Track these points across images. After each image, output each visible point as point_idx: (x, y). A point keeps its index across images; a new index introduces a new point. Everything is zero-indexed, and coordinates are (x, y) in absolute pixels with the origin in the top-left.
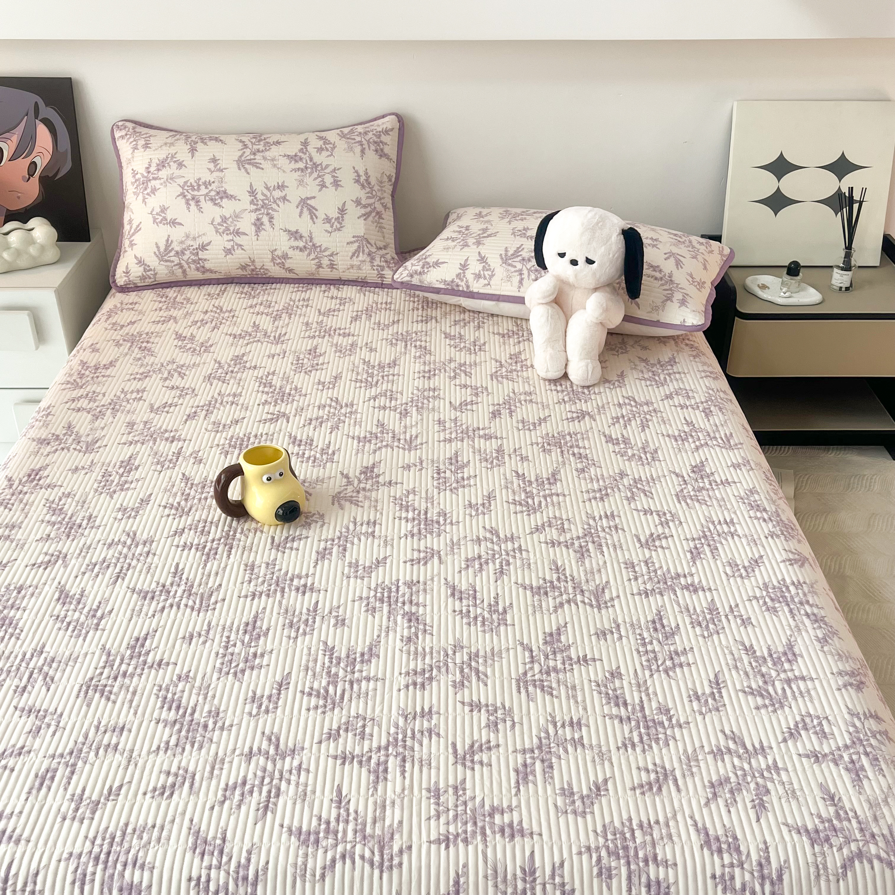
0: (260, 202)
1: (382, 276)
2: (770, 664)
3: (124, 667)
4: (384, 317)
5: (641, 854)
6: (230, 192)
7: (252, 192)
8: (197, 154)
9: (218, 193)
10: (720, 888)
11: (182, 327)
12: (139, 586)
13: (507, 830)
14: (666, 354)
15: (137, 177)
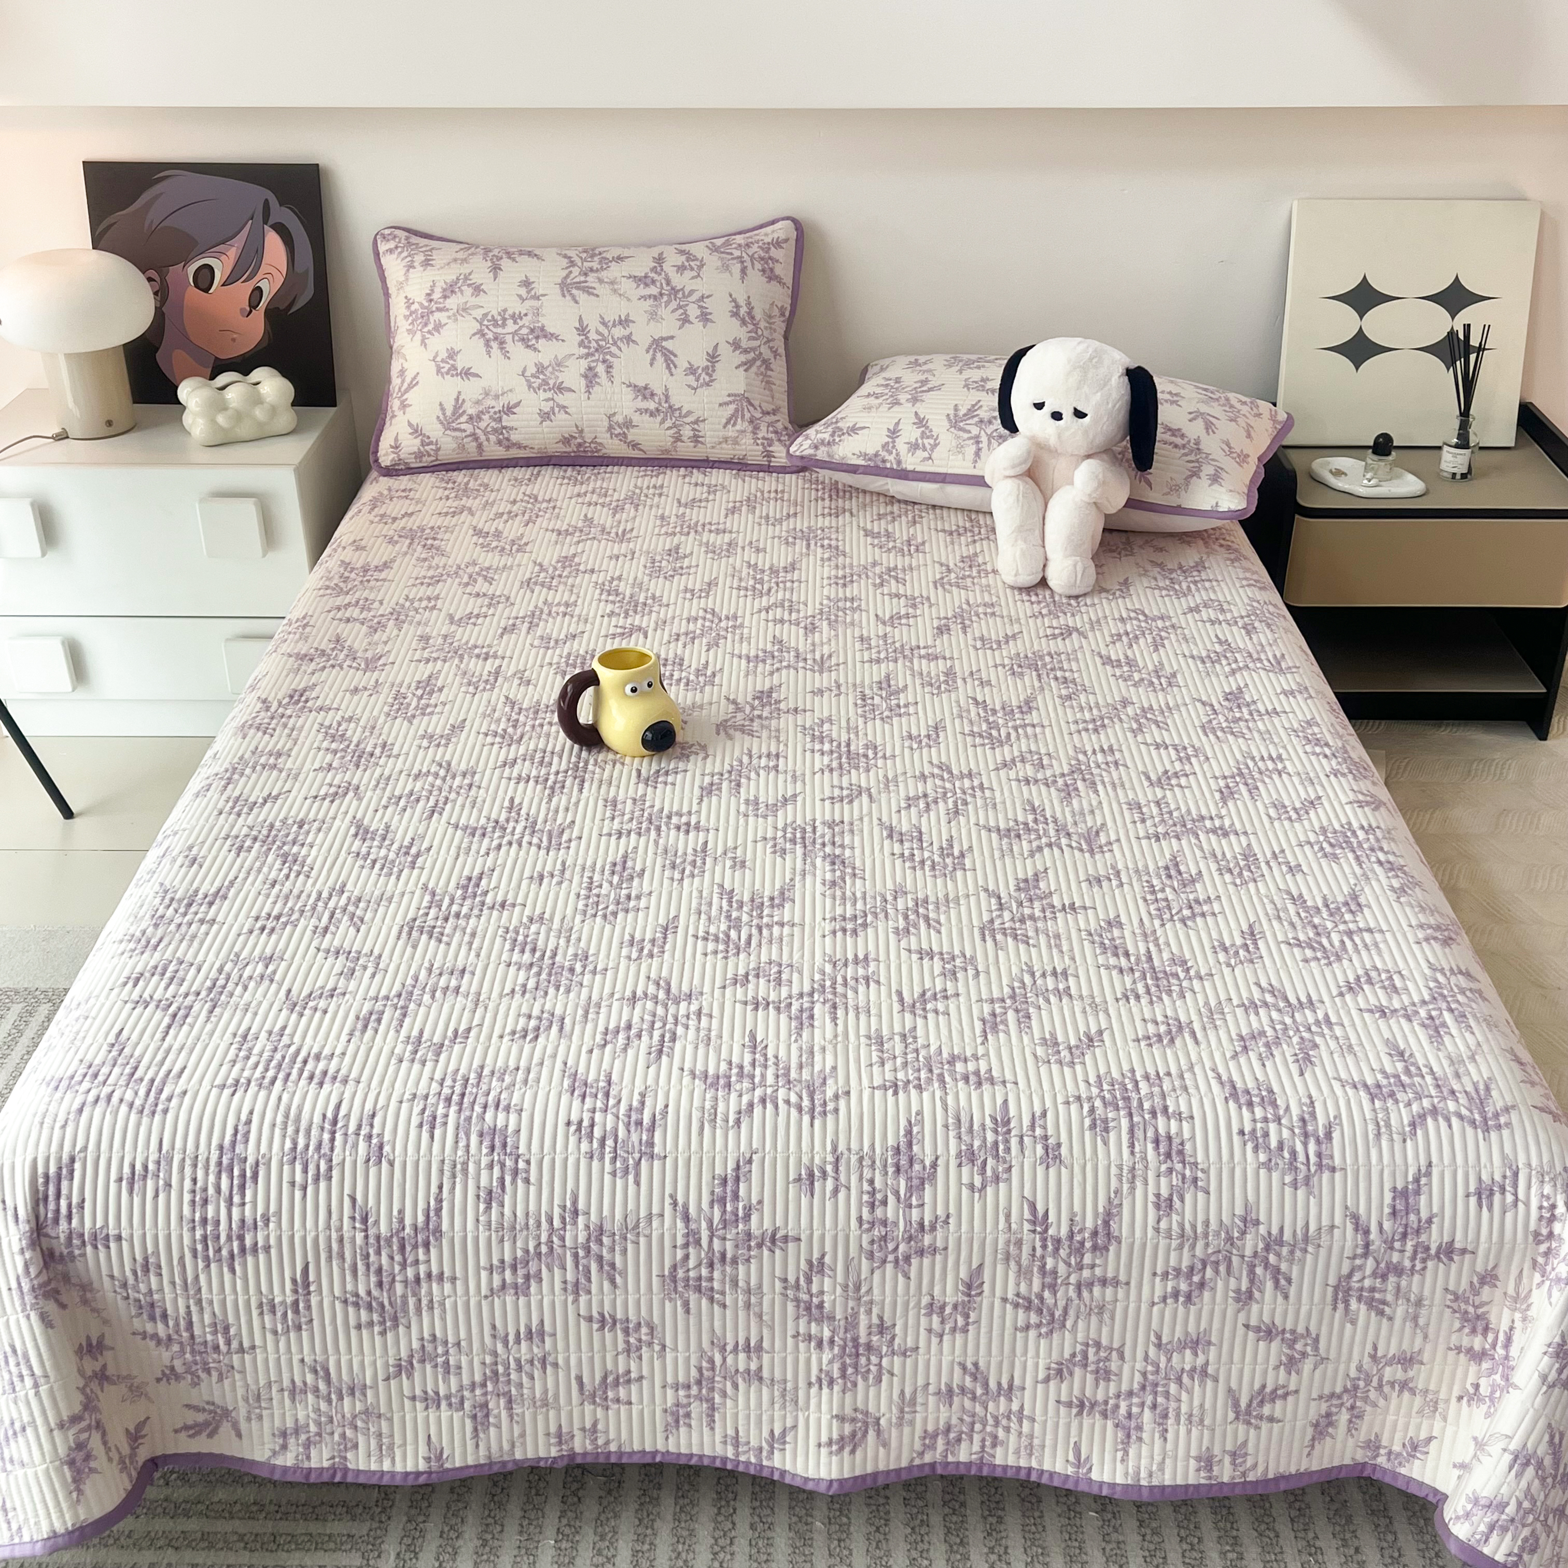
0: (594, 344)
1: (769, 455)
2: (1325, 914)
3: (455, 908)
4: (773, 509)
5: (1147, 1105)
6: (550, 329)
7: (582, 330)
8: (501, 274)
9: (532, 331)
10: (1250, 1146)
11: (481, 520)
12: (463, 821)
13: (972, 1079)
14: (1190, 556)
15: (413, 308)
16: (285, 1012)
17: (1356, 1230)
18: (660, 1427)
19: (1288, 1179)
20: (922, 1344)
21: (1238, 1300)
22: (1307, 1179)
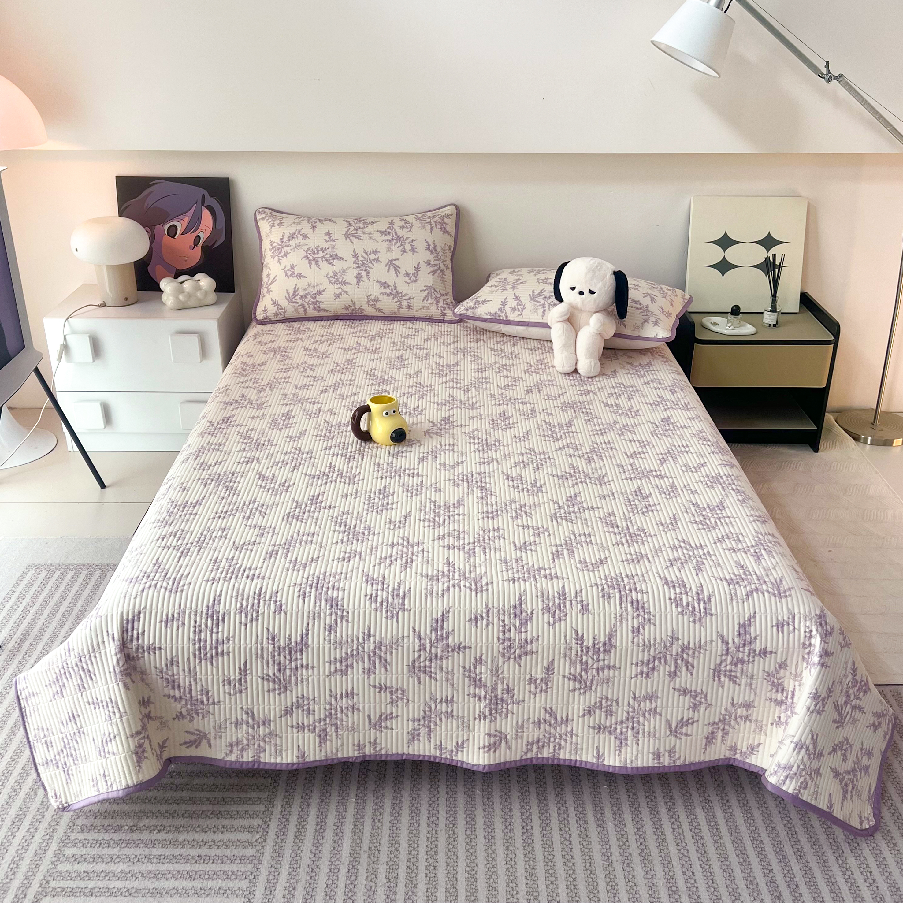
0: (360, 262)
1: (444, 315)
2: (708, 511)
3: (308, 508)
4: (447, 339)
5: (627, 587)
6: (340, 255)
7: (355, 255)
8: (316, 230)
9: (331, 256)
10: (674, 605)
11: (307, 344)
12: (308, 473)
13: (548, 577)
14: (645, 360)
15: (274, 245)
16: (233, 551)
17: (723, 642)
18: (405, 741)
19: (691, 619)
20: (526, 698)
21: (670, 676)
22: (700, 619)
